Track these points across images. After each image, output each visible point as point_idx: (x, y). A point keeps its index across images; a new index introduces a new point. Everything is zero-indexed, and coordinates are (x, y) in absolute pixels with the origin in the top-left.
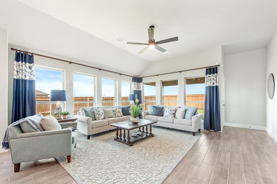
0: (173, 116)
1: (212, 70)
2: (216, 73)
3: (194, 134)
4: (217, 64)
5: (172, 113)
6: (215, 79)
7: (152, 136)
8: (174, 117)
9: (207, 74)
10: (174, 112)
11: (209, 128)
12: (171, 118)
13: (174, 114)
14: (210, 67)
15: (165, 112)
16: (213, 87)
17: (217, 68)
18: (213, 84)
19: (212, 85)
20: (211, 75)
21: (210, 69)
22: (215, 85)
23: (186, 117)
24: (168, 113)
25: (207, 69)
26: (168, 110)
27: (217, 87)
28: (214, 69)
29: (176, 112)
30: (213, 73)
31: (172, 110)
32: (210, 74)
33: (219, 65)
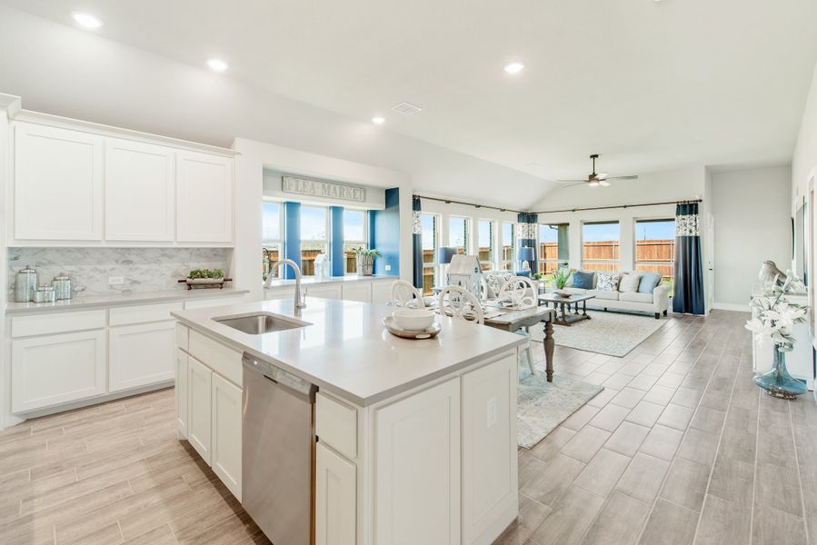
0: (615, 288)
1: (689, 208)
2: (696, 213)
3: (657, 316)
4: (697, 198)
5: (613, 284)
6: (694, 224)
7: (588, 318)
8: (618, 290)
9: (678, 214)
10: (617, 281)
11: (684, 310)
12: (612, 292)
13: (618, 286)
14: (685, 202)
15: (599, 281)
16: (690, 238)
17: (697, 205)
18: (691, 231)
19: (688, 234)
20: (686, 217)
21: (684, 206)
22: (693, 234)
23: (641, 289)
24: (605, 284)
25: (678, 206)
26: (604, 278)
27: (697, 238)
28: (691, 205)
29: (620, 281)
30: (691, 213)
31: (613, 277)
32: (684, 214)
33: (701, 201)
